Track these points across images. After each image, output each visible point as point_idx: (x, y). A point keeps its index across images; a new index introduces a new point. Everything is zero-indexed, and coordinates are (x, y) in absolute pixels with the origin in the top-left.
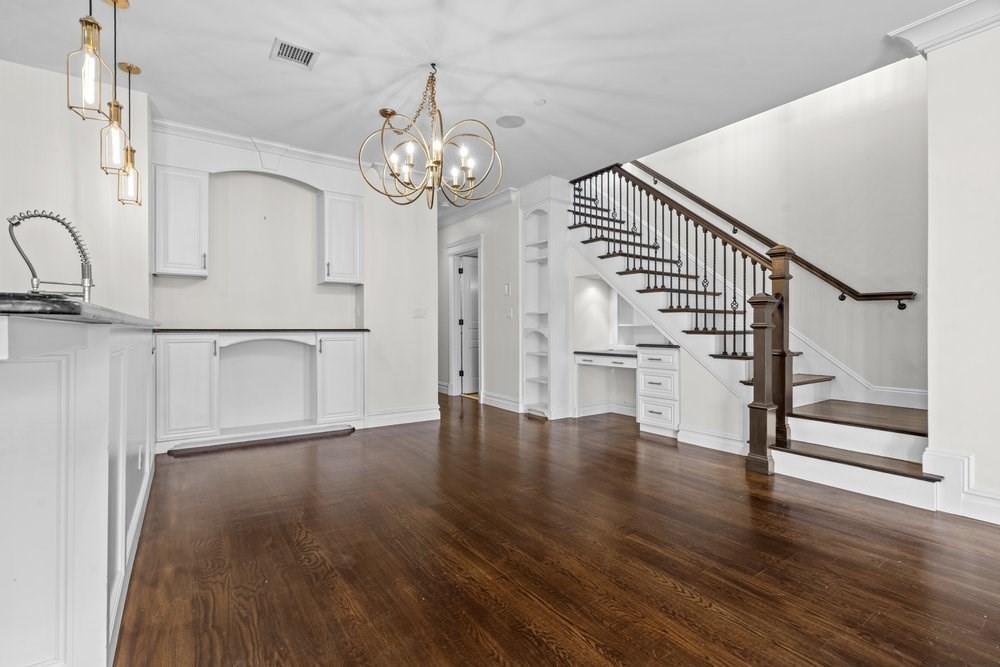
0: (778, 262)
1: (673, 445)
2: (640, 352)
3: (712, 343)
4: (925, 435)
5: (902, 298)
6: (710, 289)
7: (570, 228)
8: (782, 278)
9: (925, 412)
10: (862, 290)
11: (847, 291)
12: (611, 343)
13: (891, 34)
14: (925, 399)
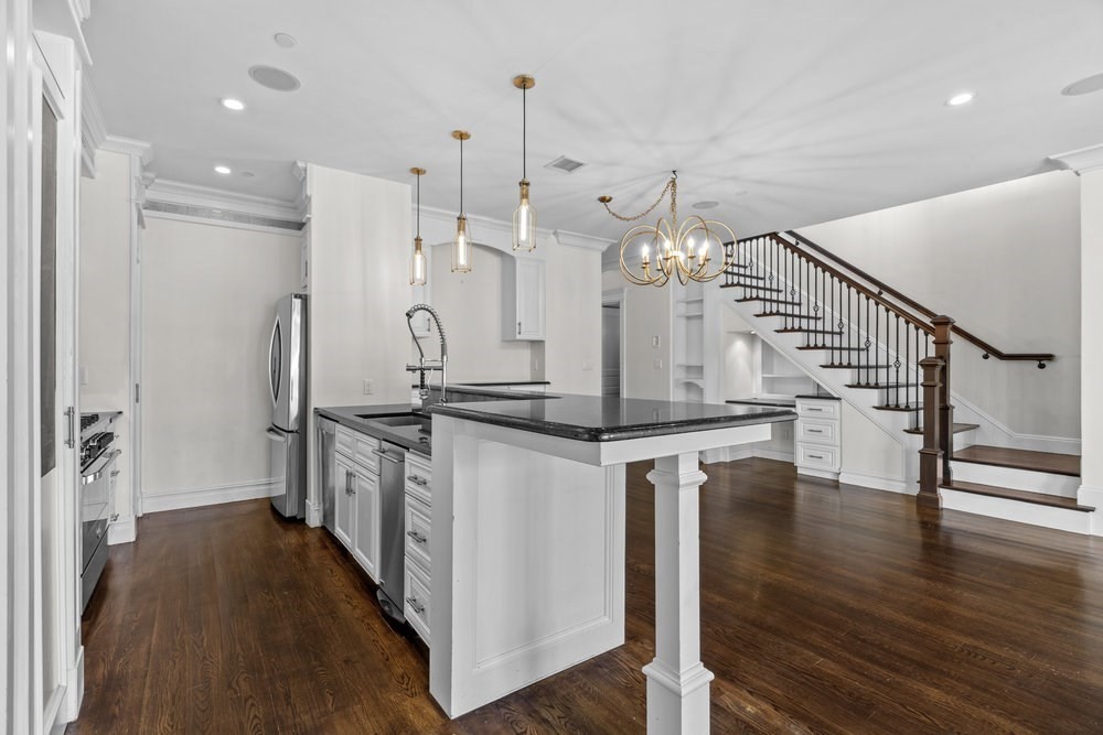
0: (939, 329)
1: (836, 485)
2: (799, 402)
3: (874, 396)
4: (1078, 475)
5: (1043, 359)
6: (854, 344)
7: (722, 287)
8: (943, 344)
9: (1080, 457)
10: (1005, 350)
11: (990, 351)
12: (754, 392)
13: (1052, 157)
14: (1079, 447)
